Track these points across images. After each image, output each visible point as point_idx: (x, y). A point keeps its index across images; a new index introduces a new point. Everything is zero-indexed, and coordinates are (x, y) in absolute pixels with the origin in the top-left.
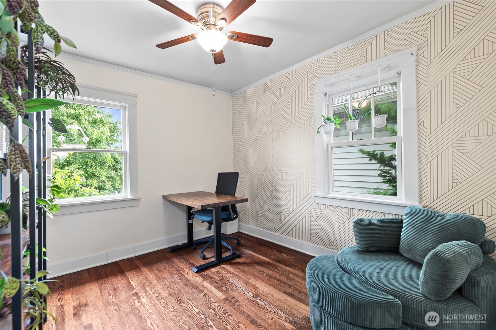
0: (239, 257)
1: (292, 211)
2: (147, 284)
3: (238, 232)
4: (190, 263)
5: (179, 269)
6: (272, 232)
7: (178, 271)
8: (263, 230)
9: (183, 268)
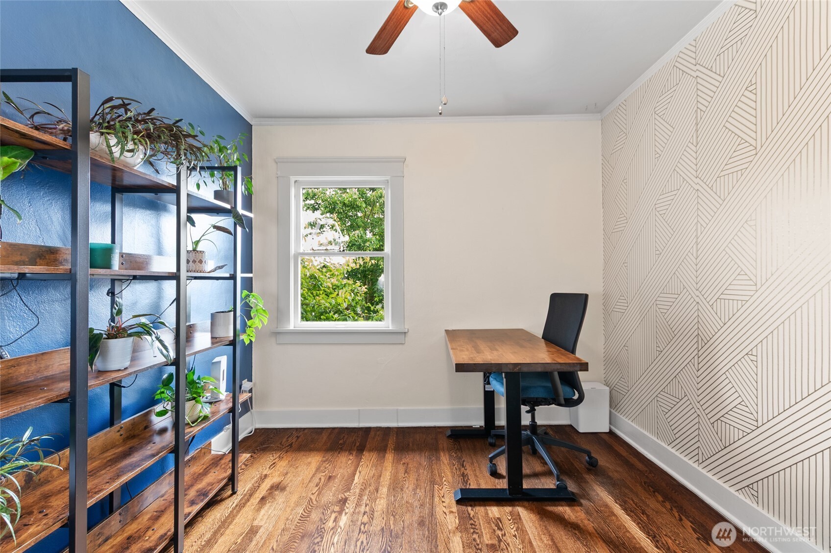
0: (572, 500)
1: (760, 424)
2: (372, 488)
3: (611, 433)
4: (463, 475)
5: (437, 479)
6: (695, 465)
7: (433, 482)
8: (669, 448)
9: (444, 479)
